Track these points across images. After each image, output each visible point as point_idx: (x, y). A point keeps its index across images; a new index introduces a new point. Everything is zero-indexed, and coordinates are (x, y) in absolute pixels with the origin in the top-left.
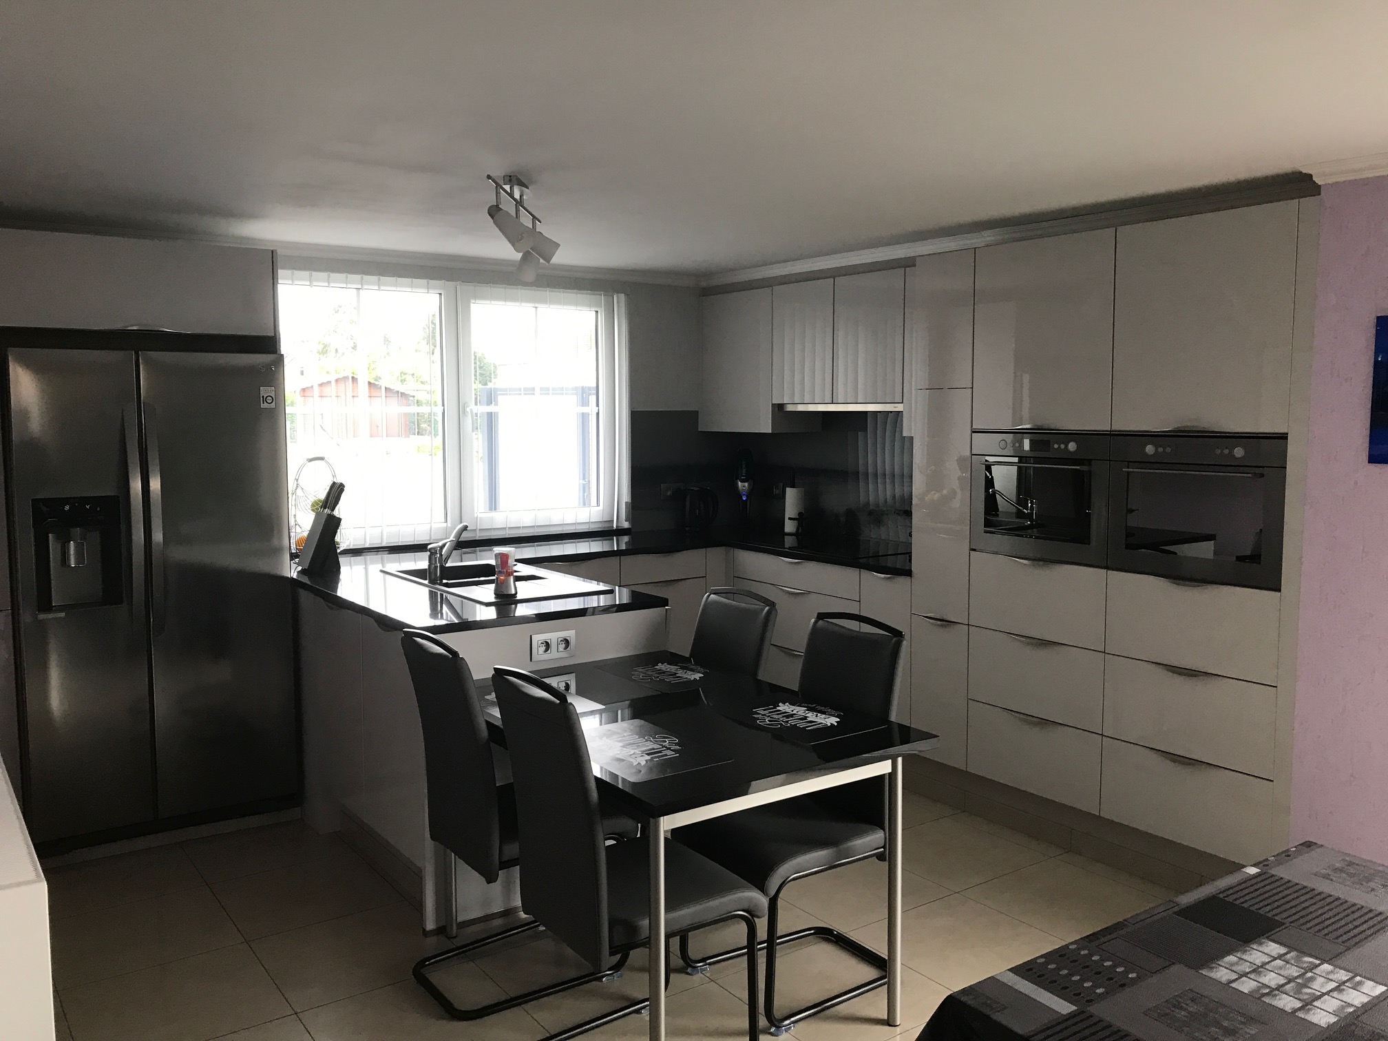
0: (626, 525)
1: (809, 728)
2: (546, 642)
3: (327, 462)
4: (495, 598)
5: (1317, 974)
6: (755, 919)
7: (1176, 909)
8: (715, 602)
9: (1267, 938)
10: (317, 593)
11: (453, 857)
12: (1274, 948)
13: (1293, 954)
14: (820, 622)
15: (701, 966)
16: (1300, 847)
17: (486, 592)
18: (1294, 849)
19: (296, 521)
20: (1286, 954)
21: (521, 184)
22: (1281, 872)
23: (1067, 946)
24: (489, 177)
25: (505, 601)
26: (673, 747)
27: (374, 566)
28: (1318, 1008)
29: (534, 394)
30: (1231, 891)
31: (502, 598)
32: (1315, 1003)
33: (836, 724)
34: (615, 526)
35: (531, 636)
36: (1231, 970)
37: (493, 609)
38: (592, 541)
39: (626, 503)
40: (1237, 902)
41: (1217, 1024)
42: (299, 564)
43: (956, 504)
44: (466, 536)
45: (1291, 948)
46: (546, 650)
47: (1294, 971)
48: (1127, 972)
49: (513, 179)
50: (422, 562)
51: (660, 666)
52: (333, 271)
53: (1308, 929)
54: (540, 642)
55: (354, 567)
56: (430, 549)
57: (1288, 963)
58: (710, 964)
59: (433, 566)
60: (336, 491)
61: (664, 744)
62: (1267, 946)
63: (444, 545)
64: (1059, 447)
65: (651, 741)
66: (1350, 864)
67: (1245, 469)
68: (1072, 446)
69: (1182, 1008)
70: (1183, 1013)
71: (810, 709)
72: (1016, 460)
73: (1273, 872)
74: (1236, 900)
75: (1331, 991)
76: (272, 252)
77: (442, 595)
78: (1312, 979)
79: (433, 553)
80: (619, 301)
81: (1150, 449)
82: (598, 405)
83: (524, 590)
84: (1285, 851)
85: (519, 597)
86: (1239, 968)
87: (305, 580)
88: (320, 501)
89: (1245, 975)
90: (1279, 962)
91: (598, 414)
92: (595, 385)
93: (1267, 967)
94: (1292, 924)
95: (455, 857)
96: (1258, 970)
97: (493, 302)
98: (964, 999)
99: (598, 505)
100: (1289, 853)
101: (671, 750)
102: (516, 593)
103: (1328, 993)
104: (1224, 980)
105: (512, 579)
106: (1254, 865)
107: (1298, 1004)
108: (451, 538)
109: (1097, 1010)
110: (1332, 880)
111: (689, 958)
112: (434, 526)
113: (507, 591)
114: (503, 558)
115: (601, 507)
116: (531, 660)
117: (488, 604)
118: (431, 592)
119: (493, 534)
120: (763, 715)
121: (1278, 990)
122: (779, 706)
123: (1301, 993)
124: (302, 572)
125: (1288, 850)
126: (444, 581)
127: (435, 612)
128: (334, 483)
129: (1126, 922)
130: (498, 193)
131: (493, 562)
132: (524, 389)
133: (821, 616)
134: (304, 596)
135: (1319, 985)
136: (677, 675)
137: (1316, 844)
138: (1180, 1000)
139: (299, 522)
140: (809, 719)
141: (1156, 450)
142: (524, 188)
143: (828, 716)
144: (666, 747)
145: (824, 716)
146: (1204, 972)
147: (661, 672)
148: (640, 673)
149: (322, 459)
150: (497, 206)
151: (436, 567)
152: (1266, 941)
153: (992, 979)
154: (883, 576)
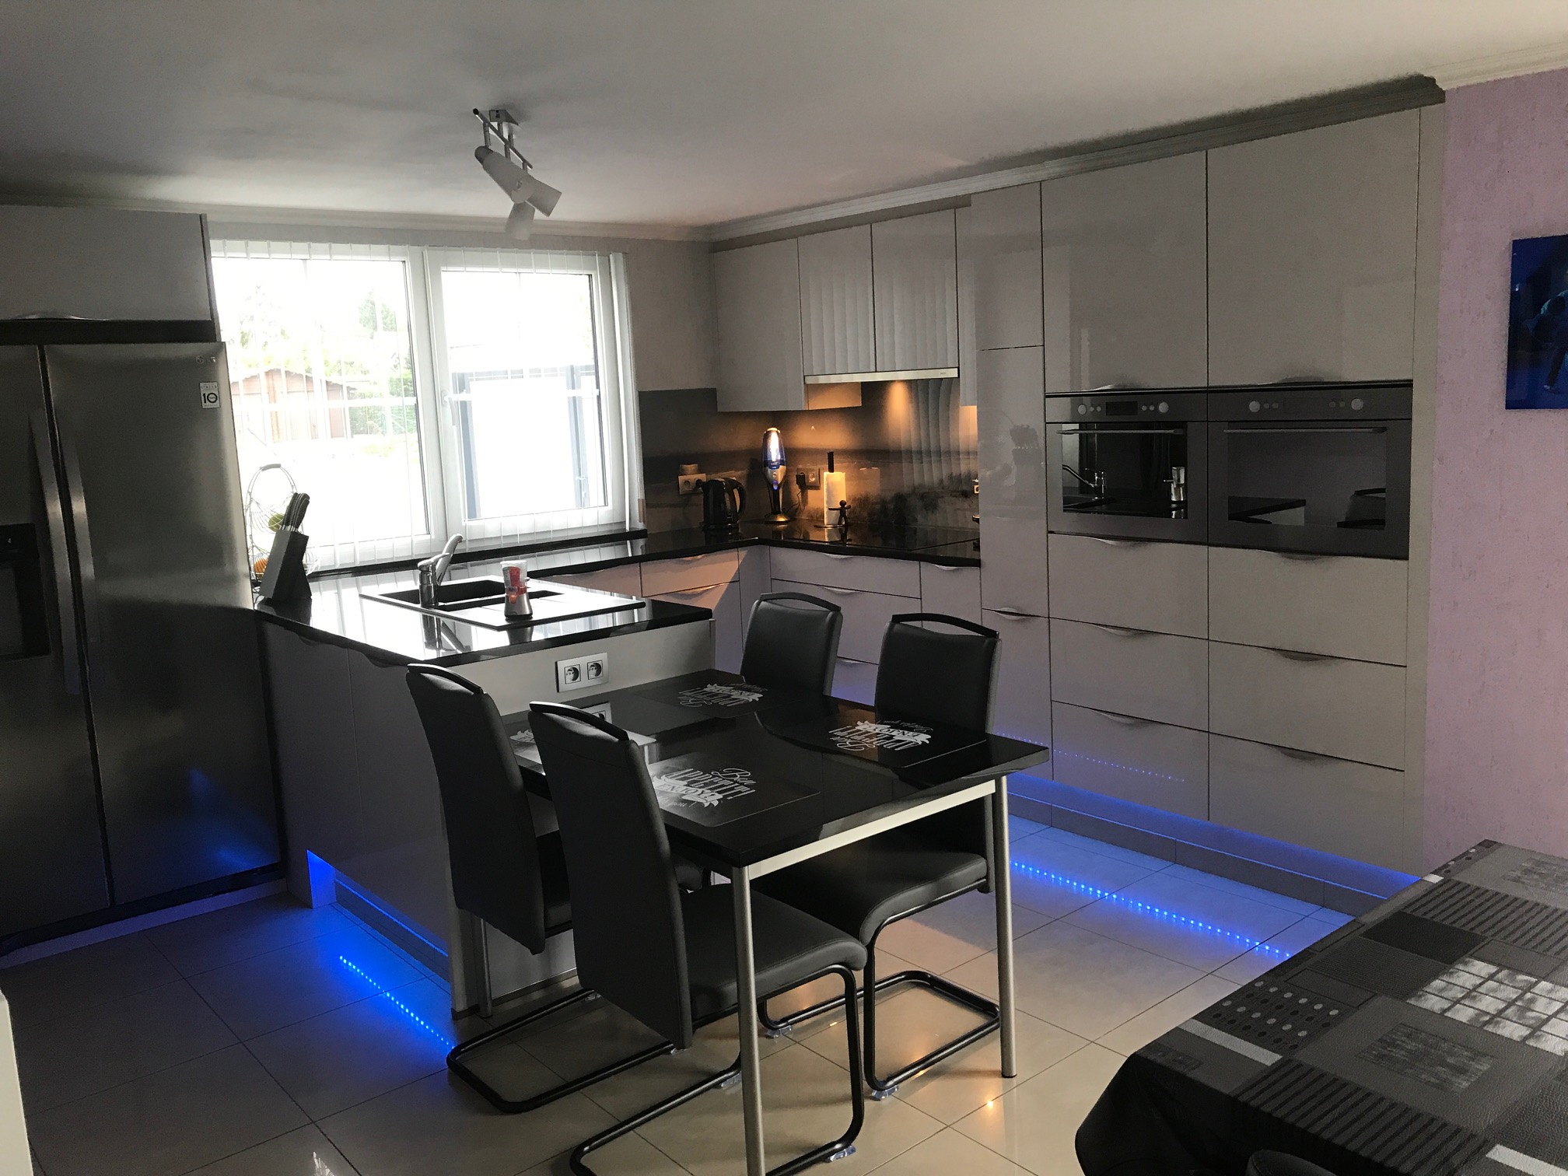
0: (640, 526)
1: (899, 749)
2: (575, 669)
3: (285, 471)
4: (506, 620)
5: (1537, 994)
6: (853, 972)
7: (1363, 930)
8: (767, 611)
9: (1471, 956)
10: (289, 626)
11: (482, 923)
12: (1482, 968)
13: (1505, 972)
14: (897, 626)
15: (781, 1027)
16: (1480, 847)
17: (496, 614)
18: (1474, 850)
19: (252, 542)
20: (1497, 972)
21: (510, 120)
22: (1463, 877)
23: (1252, 984)
24: (476, 112)
25: (519, 624)
26: (747, 782)
27: (351, 590)
28: (1548, 1033)
29: (523, 377)
30: (1418, 904)
31: (512, 620)
32: (1544, 1028)
33: (928, 742)
34: (628, 529)
35: (556, 663)
36: (1441, 997)
37: (505, 634)
38: (601, 547)
39: (639, 500)
40: (1428, 917)
41: (1444, 1064)
42: (260, 593)
43: (1011, 481)
44: (461, 548)
45: (1501, 966)
46: (575, 679)
47: (1513, 994)
48: (1326, 1009)
49: (502, 114)
50: (409, 582)
51: (710, 688)
52: (274, 239)
53: (1514, 941)
54: (567, 669)
55: (324, 593)
56: (422, 566)
57: (1502, 983)
58: (792, 1024)
59: (426, 586)
60: (299, 505)
61: (735, 779)
62: (1473, 965)
63: (436, 561)
64: (1148, 409)
65: (719, 776)
66: (1539, 863)
67: (1362, 424)
68: (1163, 408)
69: (1396, 1046)
70: (1403, 1052)
71: (895, 727)
72: (1077, 426)
73: (1457, 878)
74: (1425, 914)
75: (1558, 1012)
76: (201, 216)
77: (438, 620)
78: (1532, 1001)
79: (424, 571)
80: (616, 262)
81: (1254, 406)
82: (598, 386)
83: (539, 609)
84: (1464, 854)
85: (535, 618)
86: (1449, 994)
87: (270, 611)
88: (279, 516)
89: (1458, 1001)
90: (1491, 984)
91: (599, 397)
92: (592, 363)
93: (1480, 990)
94: (1495, 938)
95: (484, 923)
96: (1471, 994)
97: (468, 269)
98: (1152, 1057)
99: (606, 504)
100: (1470, 856)
101: (745, 786)
102: (531, 614)
103: (1555, 1015)
104: (1437, 1008)
105: (525, 597)
106: (1435, 872)
107: (1525, 1032)
108: (444, 553)
109: (1304, 1056)
110: (1523, 883)
111: (769, 1020)
112: (416, 539)
113: (521, 611)
114: (513, 574)
115: (610, 507)
116: (558, 691)
117: (500, 629)
118: (425, 617)
119: (486, 545)
120: (841, 737)
121: (1500, 1017)
122: (858, 725)
123: (1524, 1018)
124: (265, 602)
125: (1467, 852)
126: (441, 604)
127: (431, 640)
128: (296, 495)
129: (1310, 951)
130: (486, 132)
131: (500, 579)
132: (511, 371)
133: (897, 619)
134: (271, 630)
135: (1544, 1008)
136: (733, 697)
137: (1495, 842)
138: (1394, 1036)
139: (256, 543)
140: (896, 738)
141: (1261, 406)
142: (512, 125)
143: (916, 734)
144: (738, 783)
145: (911, 733)
146: (1412, 1001)
147: (713, 695)
148: (688, 697)
149: (278, 466)
150: (486, 147)
151: (429, 588)
152: (1471, 960)
153: (1177, 1030)
154: (945, 568)
